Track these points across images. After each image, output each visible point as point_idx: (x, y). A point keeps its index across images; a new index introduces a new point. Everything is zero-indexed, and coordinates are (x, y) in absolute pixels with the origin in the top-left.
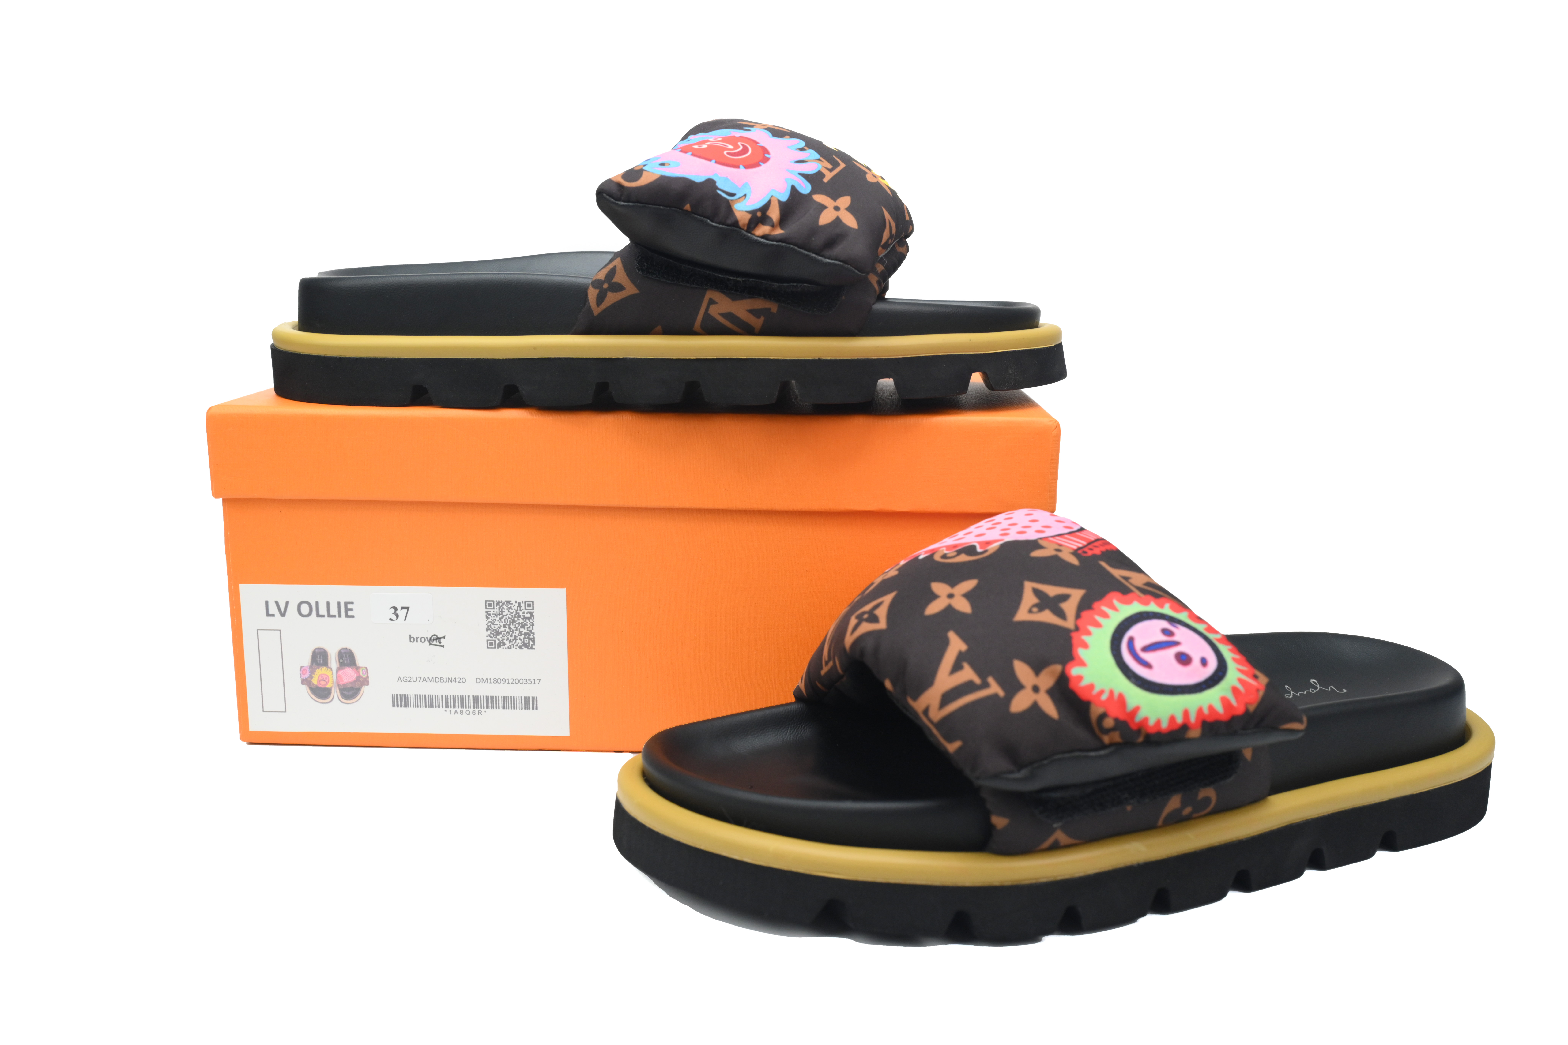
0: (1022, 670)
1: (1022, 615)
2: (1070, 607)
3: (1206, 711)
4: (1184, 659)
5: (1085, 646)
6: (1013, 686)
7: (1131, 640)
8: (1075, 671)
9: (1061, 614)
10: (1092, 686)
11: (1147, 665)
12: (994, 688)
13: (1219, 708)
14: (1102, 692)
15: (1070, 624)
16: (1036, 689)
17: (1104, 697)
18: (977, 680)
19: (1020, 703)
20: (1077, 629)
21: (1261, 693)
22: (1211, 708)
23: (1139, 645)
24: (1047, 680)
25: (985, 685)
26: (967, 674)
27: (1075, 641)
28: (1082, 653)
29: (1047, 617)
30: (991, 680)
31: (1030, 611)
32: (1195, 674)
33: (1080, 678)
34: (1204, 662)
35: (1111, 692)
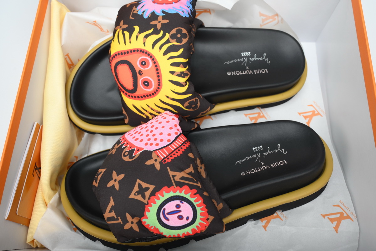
0: (128, 216)
1: (132, 196)
2: (147, 194)
3: (186, 234)
4: (180, 218)
5: (149, 211)
6: (125, 221)
7: (164, 209)
8: (144, 220)
9: (144, 197)
10: (149, 225)
11: (168, 219)
12: (120, 221)
13: (191, 232)
14: (152, 227)
15: (146, 202)
16: (132, 223)
17: (152, 228)
18: (116, 218)
19: (127, 226)
20: (148, 204)
21: (207, 227)
22: (188, 233)
23: (166, 212)
24: (136, 220)
25: (118, 219)
26: (113, 214)
27: (146, 209)
28: (147, 213)
29: (139, 197)
30: (119, 218)
31: (135, 194)
32: (184, 222)
33: (145, 222)
34: (188, 218)
35: (155, 227)
